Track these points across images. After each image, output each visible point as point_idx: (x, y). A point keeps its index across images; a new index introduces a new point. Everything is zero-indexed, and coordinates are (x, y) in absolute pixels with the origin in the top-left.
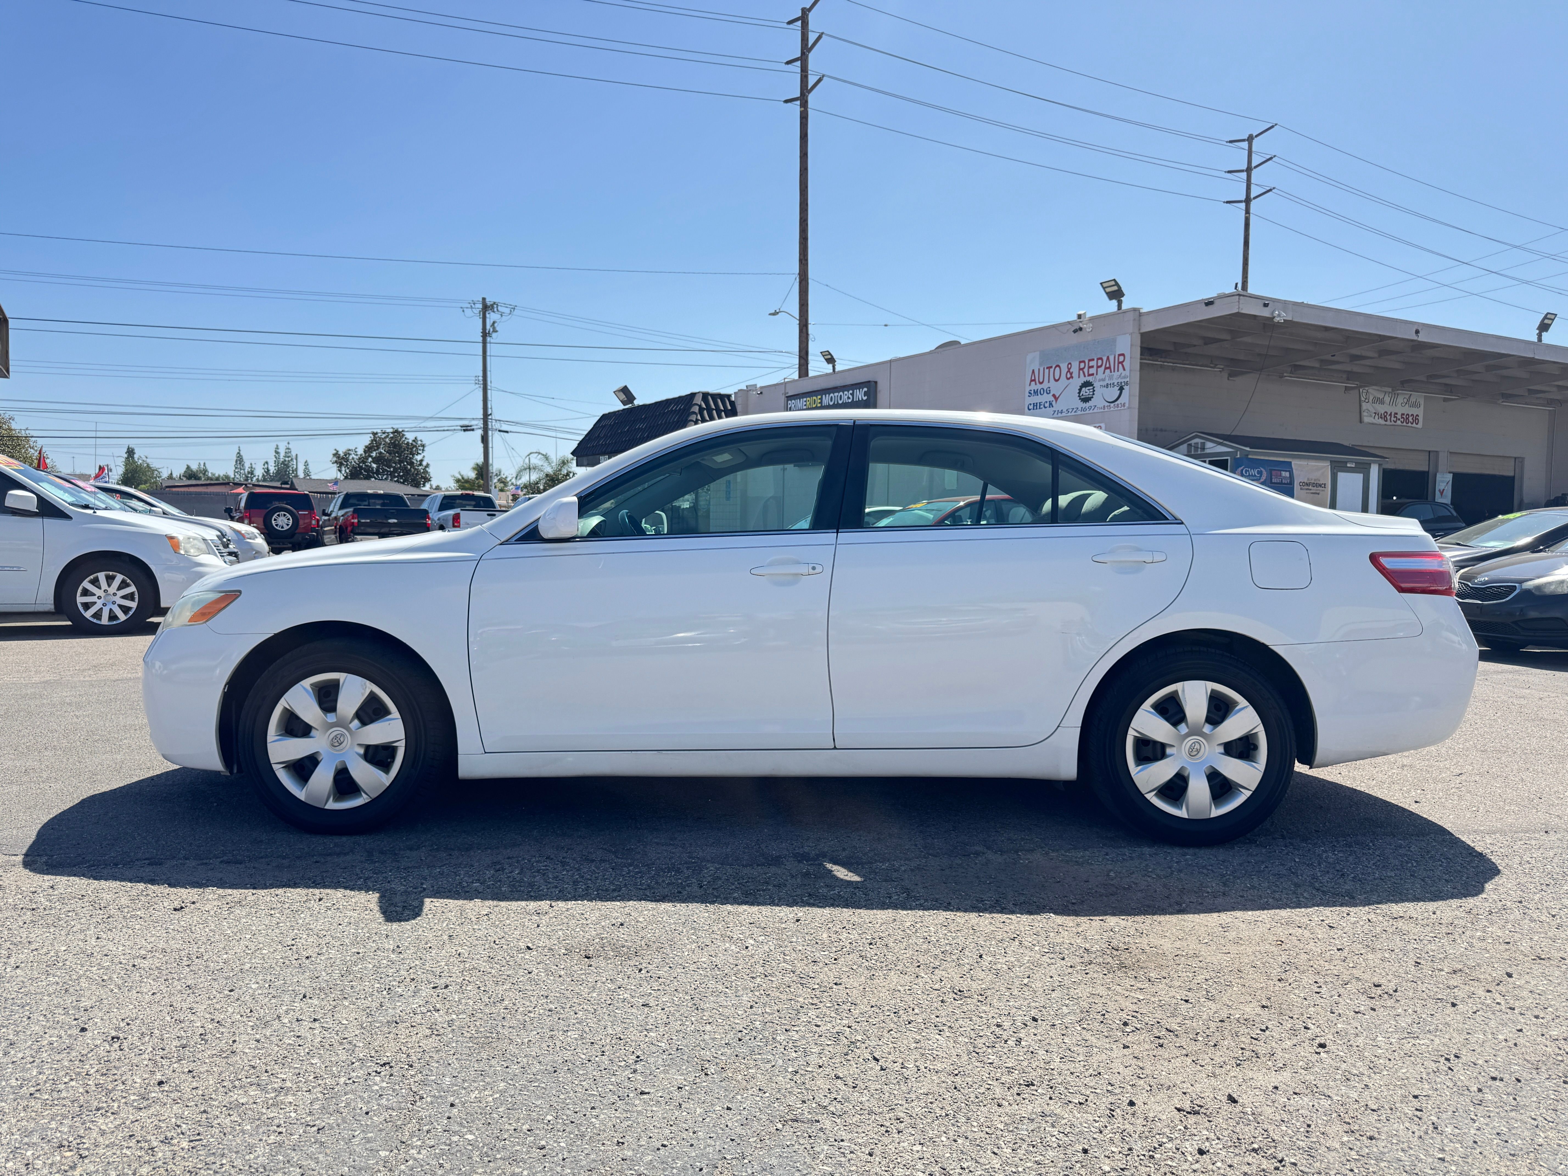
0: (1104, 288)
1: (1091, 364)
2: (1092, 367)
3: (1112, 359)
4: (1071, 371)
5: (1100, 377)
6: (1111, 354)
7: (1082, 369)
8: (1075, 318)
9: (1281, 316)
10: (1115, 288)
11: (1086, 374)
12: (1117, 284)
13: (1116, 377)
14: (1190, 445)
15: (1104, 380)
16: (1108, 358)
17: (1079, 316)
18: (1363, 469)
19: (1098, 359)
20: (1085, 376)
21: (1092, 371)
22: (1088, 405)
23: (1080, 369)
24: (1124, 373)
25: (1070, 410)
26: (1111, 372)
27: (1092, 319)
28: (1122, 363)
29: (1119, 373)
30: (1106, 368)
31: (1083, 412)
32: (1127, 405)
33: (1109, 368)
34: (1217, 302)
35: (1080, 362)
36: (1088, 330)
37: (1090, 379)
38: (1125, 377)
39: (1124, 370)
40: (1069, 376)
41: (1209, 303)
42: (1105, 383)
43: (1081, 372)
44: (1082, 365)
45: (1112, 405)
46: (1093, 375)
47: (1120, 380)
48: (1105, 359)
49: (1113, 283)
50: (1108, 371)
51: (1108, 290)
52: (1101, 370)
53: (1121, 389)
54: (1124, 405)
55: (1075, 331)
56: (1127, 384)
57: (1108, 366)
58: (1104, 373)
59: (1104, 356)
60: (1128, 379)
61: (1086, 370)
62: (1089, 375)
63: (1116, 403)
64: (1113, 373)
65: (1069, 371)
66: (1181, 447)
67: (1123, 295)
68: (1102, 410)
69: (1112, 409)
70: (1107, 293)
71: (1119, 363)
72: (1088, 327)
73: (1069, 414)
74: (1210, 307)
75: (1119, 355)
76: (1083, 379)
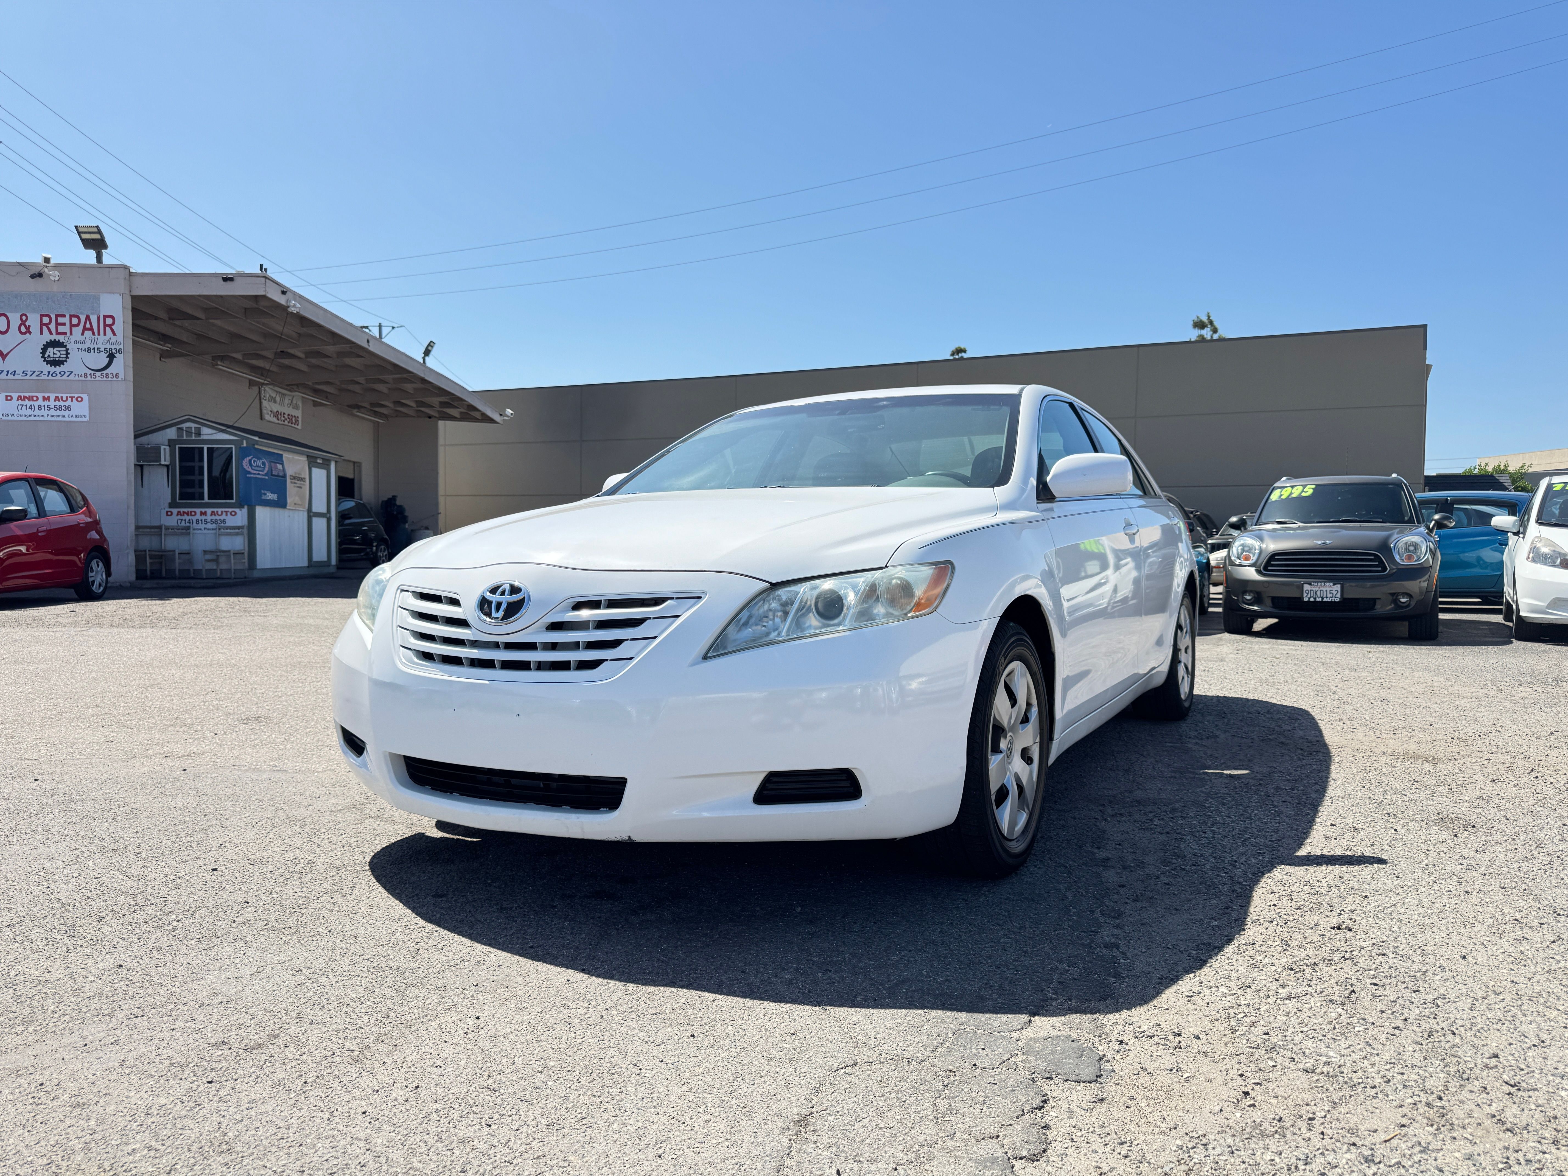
0: (79, 233)
1: (60, 320)
2: (64, 324)
3: (94, 319)
4: (27, 324)
5: (75, 339)
6: (93, 314)
7: (47, 325)
8: (40, 261)
9: (295, 307)
10: (97, 236)
11: (54, 331)
12: (99, 232)
13: (102, 341)
14: (181, 429)
15: (83, 342)
16: (88, 317)
17: (47, 260)
18: (325, 465)
19: (71, 316)
20: (51, 333)
21: (61, 329)
22: (58, 369)
23: (42, 324)
24: (114, 339)
25: (29, 373)
26: (94, 334)
27: (58, 266)
28: (110, 326)
29: (107, 338)
30: (85, 329)
31: (50, 377)
32: (121, 376)
33: (91, 329)
34: (238, 280)
35: (42, 316)
36: (52, 278)
37: (61, 338)
38: (116, 343)
39: (114, 334)
40: (23, 329)
41: (227, 279)
42: (86, 346)
43: (44, 328)
44: (46, 320)
45: (98, 374)
46: (65, 334)
47: (108, 346)
48: (83, 318)
49: (95, 230)
50: (88, 333)
51: (84, 236)
52: (77, 331)
53: (111, 357)
54: (117, 375)
55: (33, 276)
56: (120, 351)
57: (88, 326)
58: (83, 334)
59: (82, 313)
60: (121, 347)
61: (52, 327)
62: (58, 333)
63: (105, 372)
64: (97, 336)
65: (23, 323)
66: (168, 430)
67: (105, 246)
68: (83, 378)
69: (98, 378)
70: (82, 240)
71: (105, 325)
72: (54, 275)
73: (28, 377)
74: (229, 283)
75: (105, 317)
76: (47, 337)
